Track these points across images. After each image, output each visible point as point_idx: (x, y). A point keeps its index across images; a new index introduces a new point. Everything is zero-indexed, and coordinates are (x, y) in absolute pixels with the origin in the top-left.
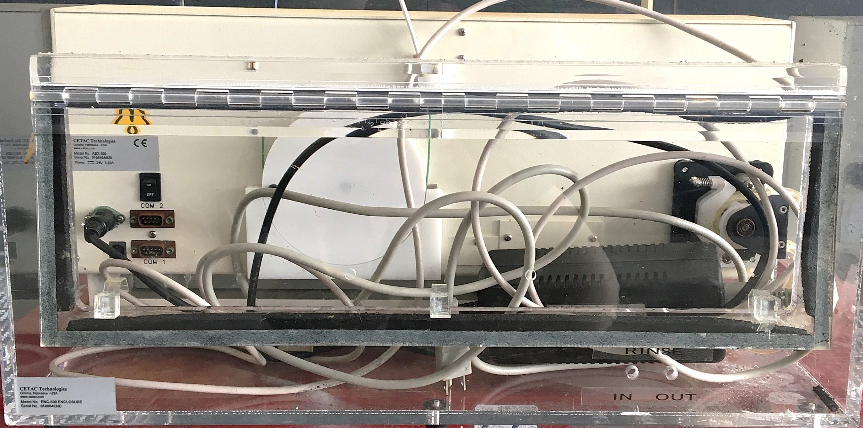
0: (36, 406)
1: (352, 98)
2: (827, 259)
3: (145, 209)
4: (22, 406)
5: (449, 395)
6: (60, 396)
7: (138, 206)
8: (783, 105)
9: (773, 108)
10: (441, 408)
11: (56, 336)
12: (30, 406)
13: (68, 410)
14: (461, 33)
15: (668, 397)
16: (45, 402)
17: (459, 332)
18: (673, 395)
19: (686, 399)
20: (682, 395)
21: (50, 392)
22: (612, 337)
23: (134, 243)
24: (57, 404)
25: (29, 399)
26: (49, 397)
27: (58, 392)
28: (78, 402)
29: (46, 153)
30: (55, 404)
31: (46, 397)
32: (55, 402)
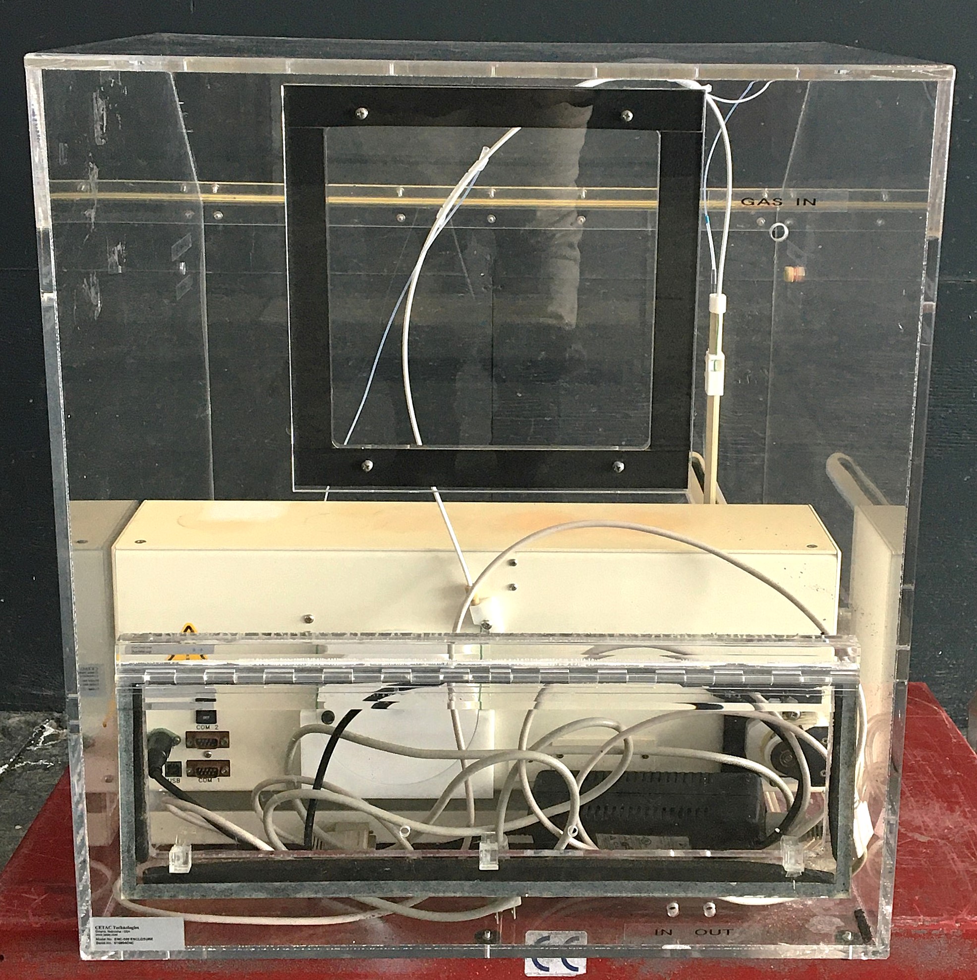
0: (110, 943)
1: (406, 675)
2: (847, 816)
3: (201, 730)
4: (97, 943)
5: (500, 925)
6: (132, 934)
7: (194, 727)
8: (802, 679)
9: (794, 682)
10: (491, 942)
11: (135, 889)
12: (104, 943)
13: (139, 946)
14: (512, 563)
15: (706, 932)
16: (119, 939)
17: (506, 882)
18: (711, 930)
19: (724, 934)
20: (720, 931)
21: (123, 930)
22: (649, 886)
23: (189, 762)
24: (130, 941)
25: (104, 937)
26: (122, 935)
27: (130, 930)
28: (149, 939)
29: (128, 726)
30: (127, 941)
31: (119, 935)
32: (128, 939)
